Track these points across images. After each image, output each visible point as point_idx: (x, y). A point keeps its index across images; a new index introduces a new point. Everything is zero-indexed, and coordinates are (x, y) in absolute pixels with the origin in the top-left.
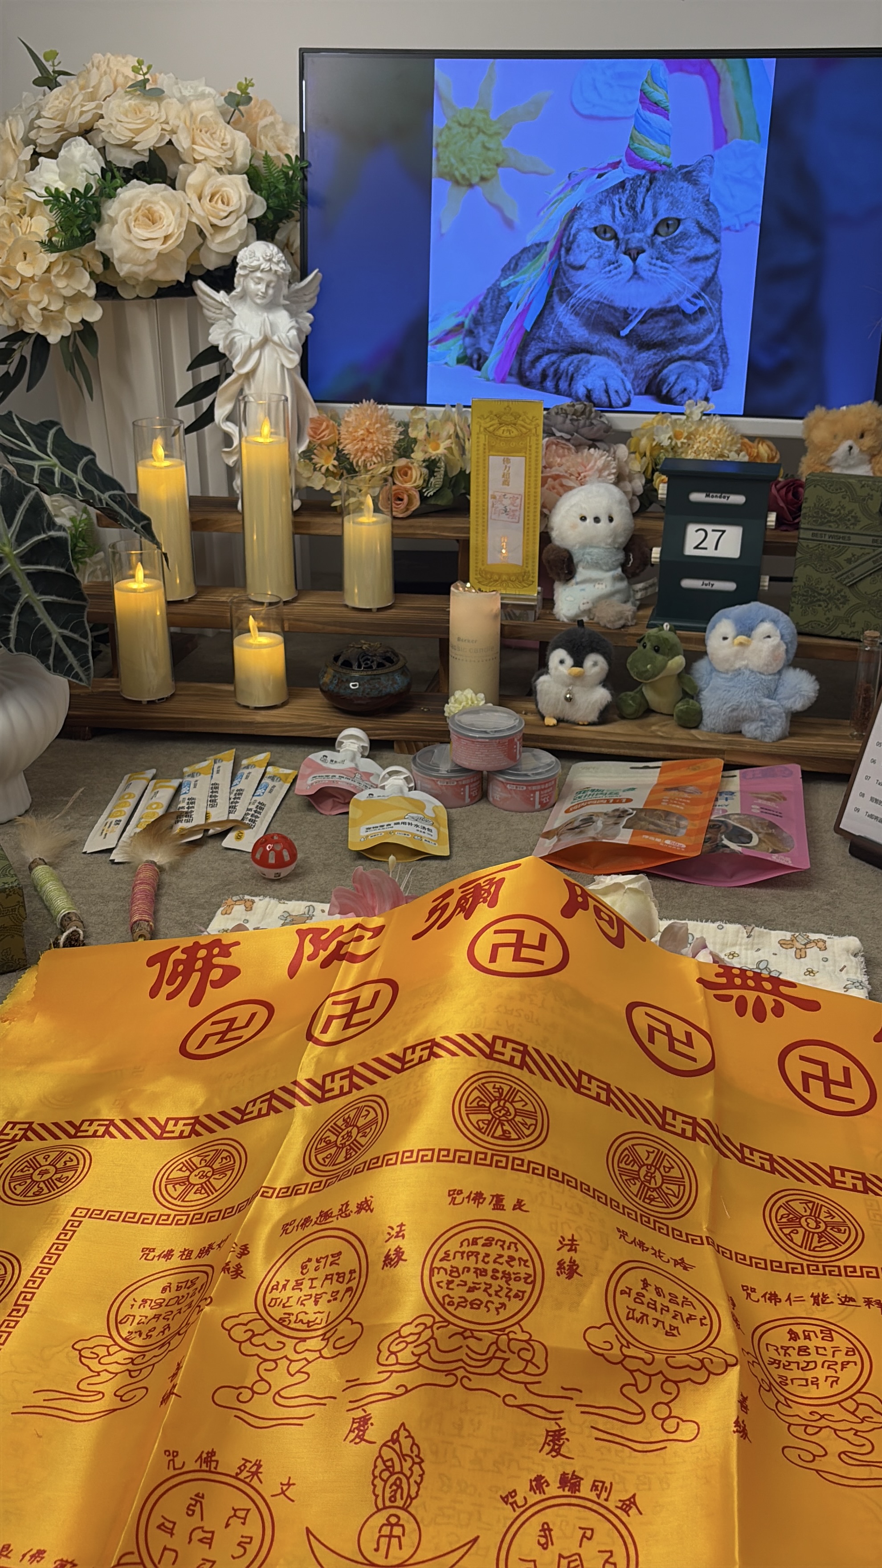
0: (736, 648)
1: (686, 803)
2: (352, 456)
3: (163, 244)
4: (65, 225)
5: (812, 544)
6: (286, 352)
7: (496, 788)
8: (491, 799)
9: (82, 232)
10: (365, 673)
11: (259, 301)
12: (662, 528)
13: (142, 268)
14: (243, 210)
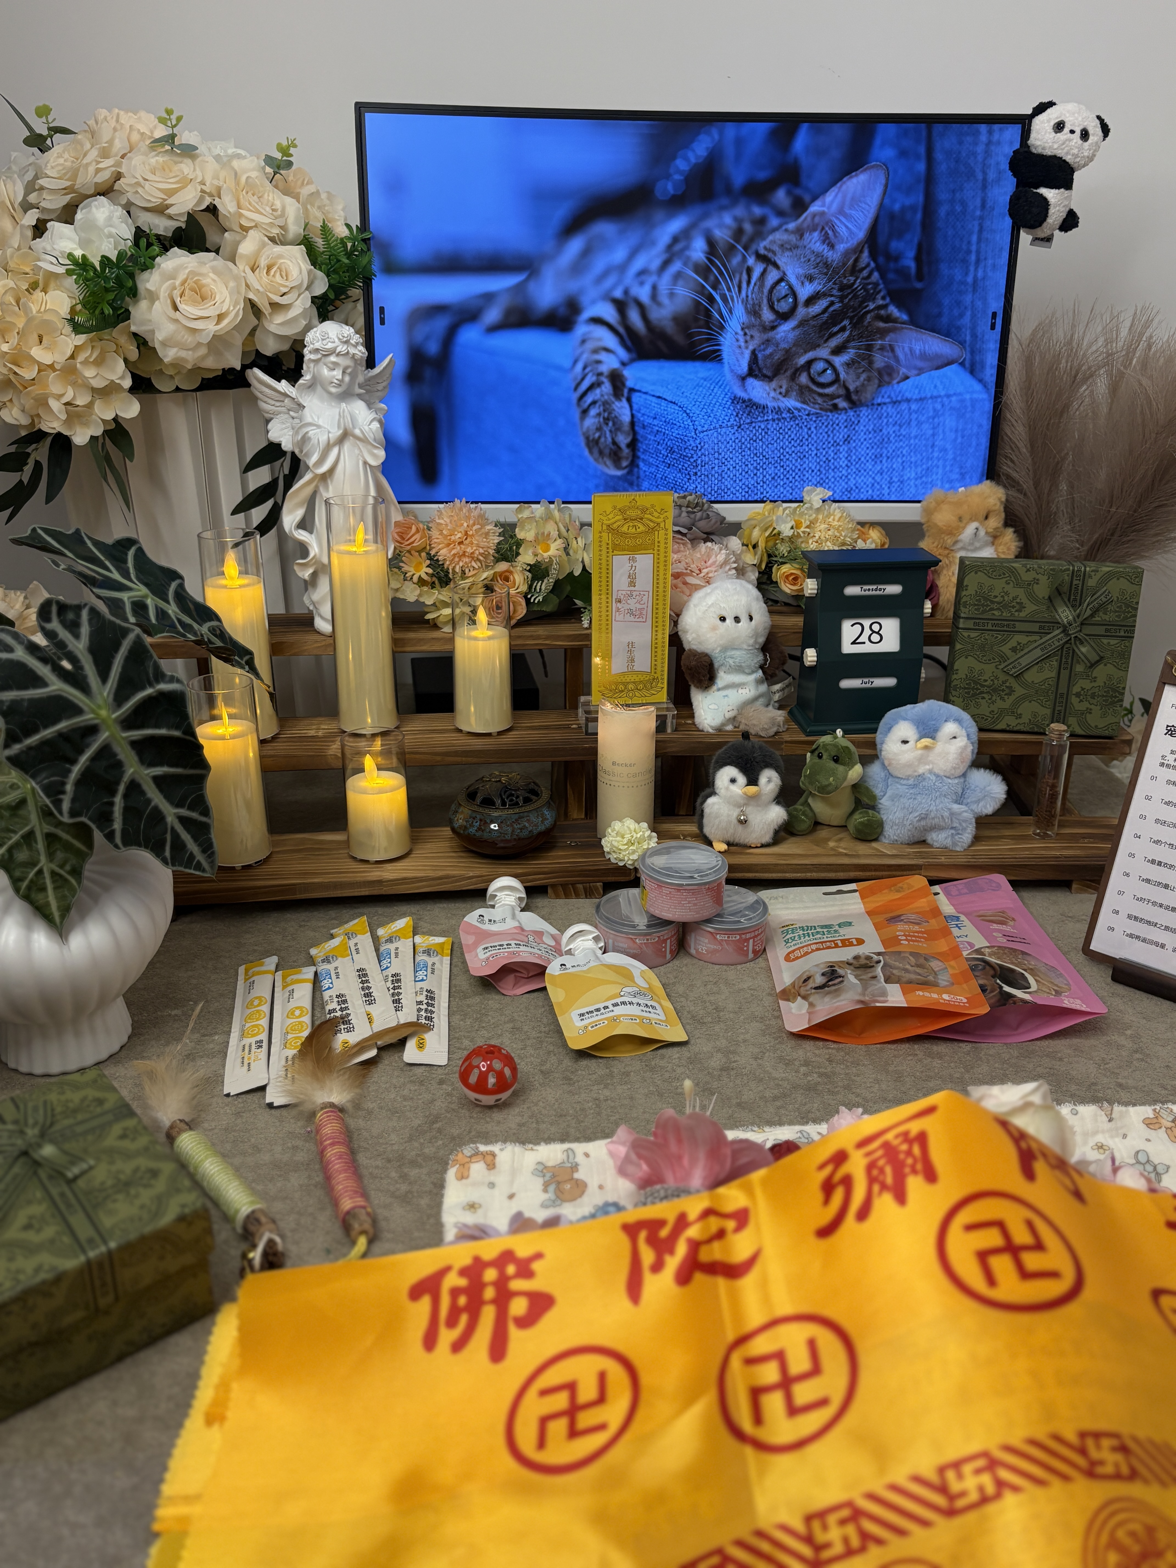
0: (920, 752)
1: (923, 938)
2: (448, 563)
3: (217, 324)
4: (91, 302)
5: (973, 634)
6: (370, 447)
7: (702, 939)
8: (693, 951)
9: (114, 309)
10: (511, 811)
11: (333, 390)
12: (802, 624)
13: (190, 353)
14: (305, 285)
